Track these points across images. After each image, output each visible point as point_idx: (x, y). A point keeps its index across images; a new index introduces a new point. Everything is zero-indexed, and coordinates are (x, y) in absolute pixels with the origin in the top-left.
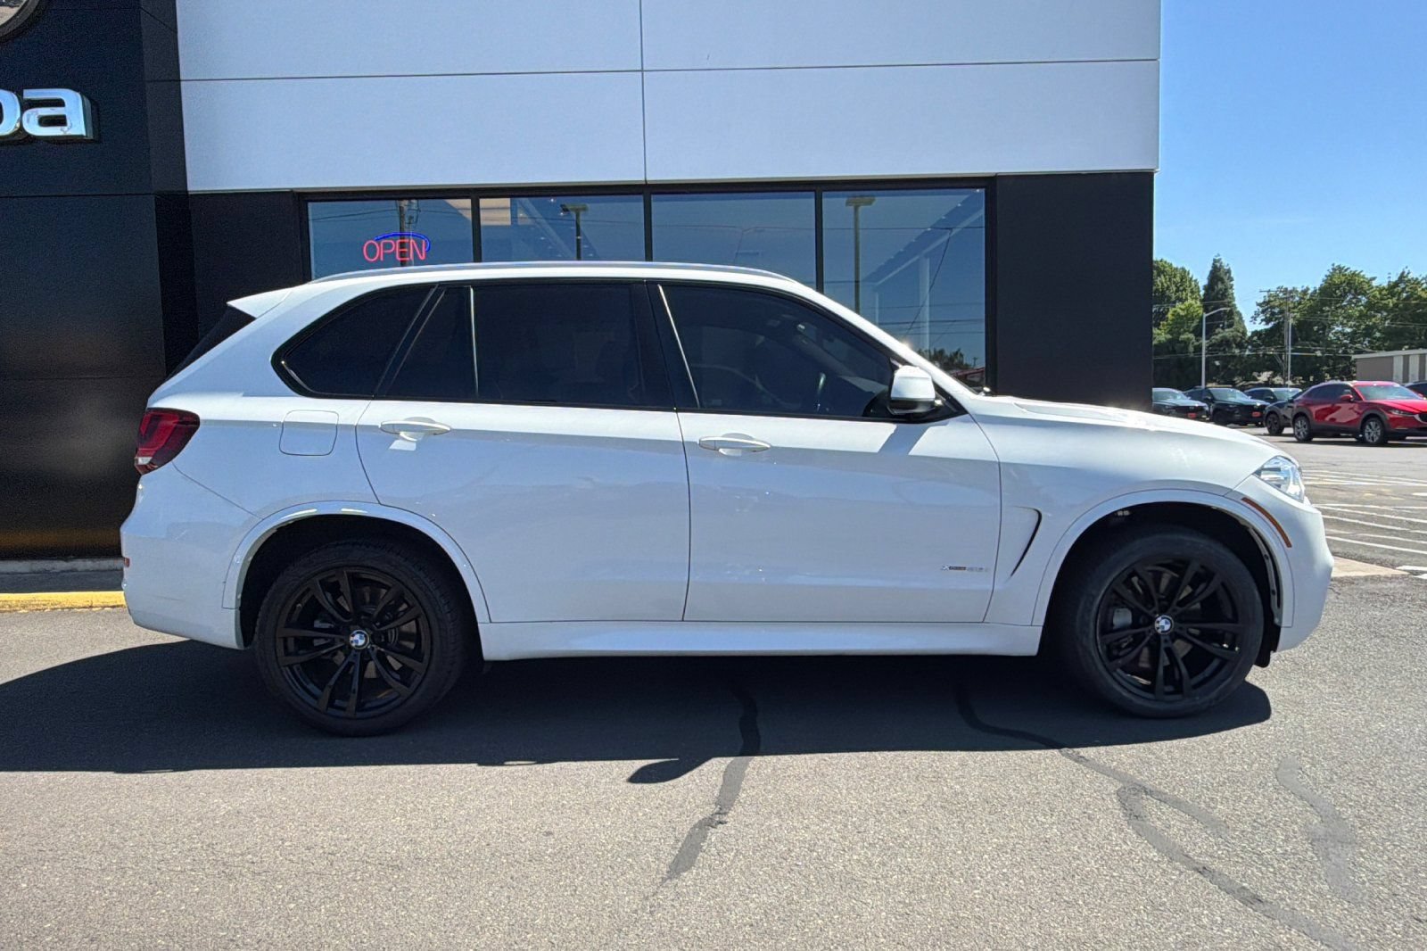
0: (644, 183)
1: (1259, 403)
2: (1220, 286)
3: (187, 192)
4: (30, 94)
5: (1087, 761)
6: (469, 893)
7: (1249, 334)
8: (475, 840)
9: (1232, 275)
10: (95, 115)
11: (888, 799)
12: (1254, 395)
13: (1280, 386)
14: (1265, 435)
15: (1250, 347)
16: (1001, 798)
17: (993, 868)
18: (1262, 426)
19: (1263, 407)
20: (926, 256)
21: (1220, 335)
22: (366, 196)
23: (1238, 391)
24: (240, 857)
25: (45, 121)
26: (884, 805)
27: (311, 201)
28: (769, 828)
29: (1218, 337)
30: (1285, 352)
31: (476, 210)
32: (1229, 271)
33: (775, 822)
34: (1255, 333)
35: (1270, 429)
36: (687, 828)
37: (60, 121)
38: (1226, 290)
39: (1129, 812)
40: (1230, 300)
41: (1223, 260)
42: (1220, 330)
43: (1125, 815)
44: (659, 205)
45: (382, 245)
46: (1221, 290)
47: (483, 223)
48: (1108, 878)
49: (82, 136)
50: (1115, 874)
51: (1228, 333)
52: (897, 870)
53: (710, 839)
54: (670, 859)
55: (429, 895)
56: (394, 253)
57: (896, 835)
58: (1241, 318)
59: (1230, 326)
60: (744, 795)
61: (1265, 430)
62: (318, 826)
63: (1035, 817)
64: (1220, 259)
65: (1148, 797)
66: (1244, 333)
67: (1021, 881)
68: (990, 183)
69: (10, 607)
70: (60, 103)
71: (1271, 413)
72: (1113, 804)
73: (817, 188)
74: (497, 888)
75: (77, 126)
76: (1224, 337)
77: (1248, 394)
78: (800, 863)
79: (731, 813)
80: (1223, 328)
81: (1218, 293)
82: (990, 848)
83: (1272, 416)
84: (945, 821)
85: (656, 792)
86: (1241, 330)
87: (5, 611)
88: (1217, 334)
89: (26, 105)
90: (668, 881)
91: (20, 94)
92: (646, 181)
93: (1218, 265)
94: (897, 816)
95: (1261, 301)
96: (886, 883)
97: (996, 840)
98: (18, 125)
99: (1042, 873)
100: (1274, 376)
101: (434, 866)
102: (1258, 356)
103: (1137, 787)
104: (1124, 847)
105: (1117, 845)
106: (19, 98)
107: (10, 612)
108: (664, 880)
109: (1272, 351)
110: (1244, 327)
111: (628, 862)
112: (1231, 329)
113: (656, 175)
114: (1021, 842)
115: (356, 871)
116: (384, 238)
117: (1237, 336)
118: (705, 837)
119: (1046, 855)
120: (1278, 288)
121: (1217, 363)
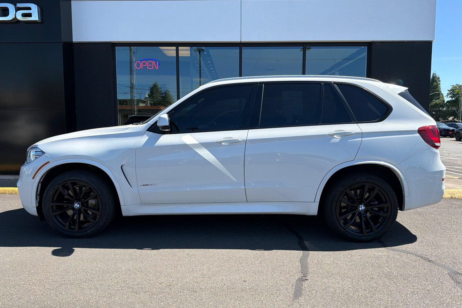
0: (240, 42)
1: (451, 128)
2: (435, 84)
3: (72, 42)
4: (19, 5)
5: (433, 262)
6: (224, 302)
7: (446, 102)
8: (219, 282)
9: (440, 80)
10: (42, 13)
11: (364, 273)
12: (449, 125)
13: (457, 122)
14: (455, 141)
15: (446, 107)
16: (406, 274)
17: (412, 300)
18: (453, 137)
19: (453, 130)
20: (337, 71)
21: (435, 102)
22: (138, 45)
23: (444, 124)
24: (137, 286)
25: (24, 15)
26: (363, 275)
27: (117, 46)
28: (325, 282)
29: (434, 103)
30: (459, 109)
31: (177, 51)
32: (439, 78)
33: (326, 280)
34: (448, 102)
35: (456, 139)
36: (295, 281)
37: (30, 15)
38: (437, 85)
39: (456, 281)
40: (439, 89)
41: (436, 74)
42: (435, 100)
43: (454, 282)
44: (246, 51)
45: (142, 63)
46: (435, 85)
47: (180, 55)
48: (456, 305)
49: (37, 21)
50: (458, 304)
51: (437, 101)
52: (377, 299)
53: (305, 286)
54: (293, 292)
55: (210, 302)
56: (147, 66)
57: (372, 287)
58: (443, 96)
59: (439, 99)
60: (311, 270)
61: (454, 139)
62: (160, 276)
63: (421, 282)
64: (435, 73)
65: (461, 276)
66: (444, 101)
67: (425, 305)
68: (370, 45)
69: (15, 192)
70: (30, 9)
71: (457, 132)
72: (448, 277)
73: (305, 46)
74: (234, 300)
75: (35, 17)
76: (436, 103)
77: (447, 125)
78: (341, 296)
79: (308, 276)
80: (436, 100)
81: (434, 86)
82: (409, 293)
83: (458, 133)
84: (388, 282)
85: (278, 267)
86: (443, 100)
87: (13, 194)
88: (433, 102)
89: (18, 9)
90: (295, 300)
91: (15, 5)
92: (241, 41)
93: (435, 75)
94: (370, 280)
95: (450, 89)
96: (375, 304)
97: (410, 290)
98: (14, 17)
99: (431, 302)
100: (454, 118)
101: (208, 292)
102: (449, 111)
103: (455, 272)
104: (458, 294)
105: (455, 293)
106: (15, 7)
107: (15, 194)
108: (293, 300)
109: (454, 109)
110: (444, 100)
111: (278, 293)
112: (439, 100)
113: (245, 39)
114: (419, 291)
115: (180, 292)
116: (142, 60)
117: (441, 103)
118: (302, 285)
119: (431, 296)
120: (456, 85)
121: (434, 113)
